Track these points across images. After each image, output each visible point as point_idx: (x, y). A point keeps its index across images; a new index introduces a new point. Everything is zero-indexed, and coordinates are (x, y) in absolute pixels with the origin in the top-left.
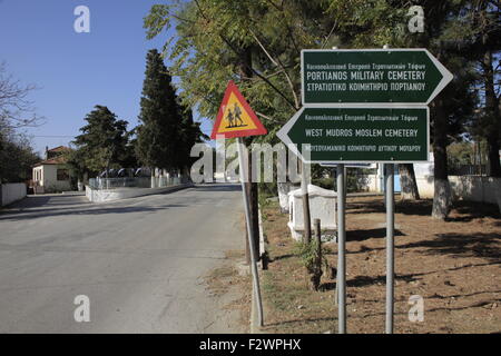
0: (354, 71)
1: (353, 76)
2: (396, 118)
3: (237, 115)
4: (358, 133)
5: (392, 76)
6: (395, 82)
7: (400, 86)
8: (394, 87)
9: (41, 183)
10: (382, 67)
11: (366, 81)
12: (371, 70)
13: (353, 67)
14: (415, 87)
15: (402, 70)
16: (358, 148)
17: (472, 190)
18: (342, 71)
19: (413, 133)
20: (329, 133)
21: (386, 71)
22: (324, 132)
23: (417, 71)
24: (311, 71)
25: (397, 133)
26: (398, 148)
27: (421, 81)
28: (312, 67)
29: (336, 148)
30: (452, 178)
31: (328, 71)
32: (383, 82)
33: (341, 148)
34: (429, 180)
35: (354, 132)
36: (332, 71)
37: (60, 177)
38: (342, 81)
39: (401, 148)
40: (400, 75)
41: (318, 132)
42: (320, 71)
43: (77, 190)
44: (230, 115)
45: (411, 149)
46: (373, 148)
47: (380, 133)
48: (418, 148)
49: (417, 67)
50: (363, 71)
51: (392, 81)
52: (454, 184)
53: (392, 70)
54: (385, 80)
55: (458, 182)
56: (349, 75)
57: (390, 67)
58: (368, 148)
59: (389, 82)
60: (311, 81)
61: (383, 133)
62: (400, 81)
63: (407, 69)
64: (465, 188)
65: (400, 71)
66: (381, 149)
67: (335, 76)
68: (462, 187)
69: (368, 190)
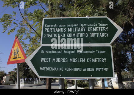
0: (69, 27)
1: (69, 30)
2: (93, 52)
3: (17, 53)
4: (71, 60)
5: (90, 29)
6: (92, 32)
7: (95, 35)
8: (91, 35)
9: (5, 82)
10: (84, 25)
11: (76, 32)
12: (79, 27)
13: (69, 25)
14: (103, 35)
15: (96, 27)
16: (71, 69)
17: (131, 86)
18: (63, 27)
19: (103, 60)
20: (54, 60)
21: (87, 27)
22: (51, 60)
23: (104, 27)
24: (47, 28)
25: (94, 60)
26: (95, 69)
27: (106, 32)
28: (48, 26)
29: (58, 69)
30: (124, 83)
31: (56, 28)
32: (85, 32)
33: (61, 69)
34: (117, 83)
35: (69, 60)
36: (58, 28)
37: (10, 80)
38: (63, 32)
39: (97, 69)
40: (94, 29)
41: (48, 60)
42: (52, 27)
43: (14, 84)
44: (15, 53)
45: (103, 70)
46: (80, 69)
47: (84, 60)
48: (107, 69)
49: (103, 25)
50: (74, 27)
51: (90, 32)
52: (125, 84)
53: (90, 27)
54: (86, 31)
55: (126, 84)
56: (67, 30)
57: (89, 25)
58: (77, 69)
59: (89, 33)
60: (46, 32)
61: (86, 60)
62: (95, 32)
63: (98, 26)
64: (129, 86)
65: (94, 27)
66: (85, 70)
67: (60, 30)
68: (127, 85)
69: (98, 86)
